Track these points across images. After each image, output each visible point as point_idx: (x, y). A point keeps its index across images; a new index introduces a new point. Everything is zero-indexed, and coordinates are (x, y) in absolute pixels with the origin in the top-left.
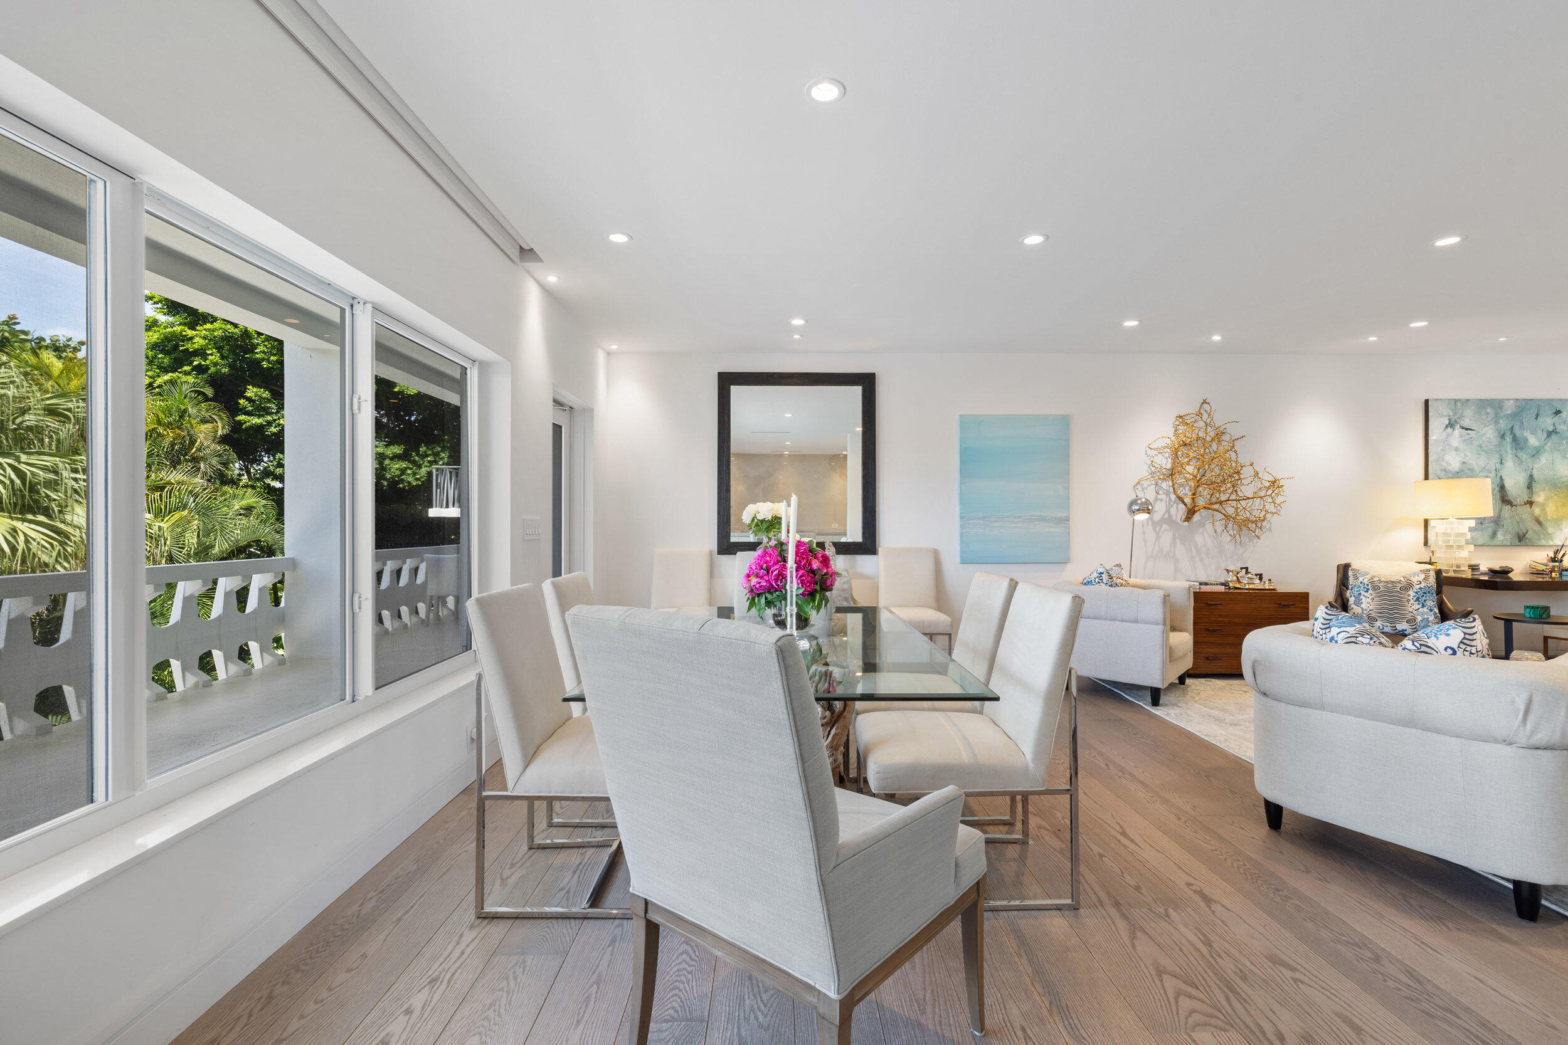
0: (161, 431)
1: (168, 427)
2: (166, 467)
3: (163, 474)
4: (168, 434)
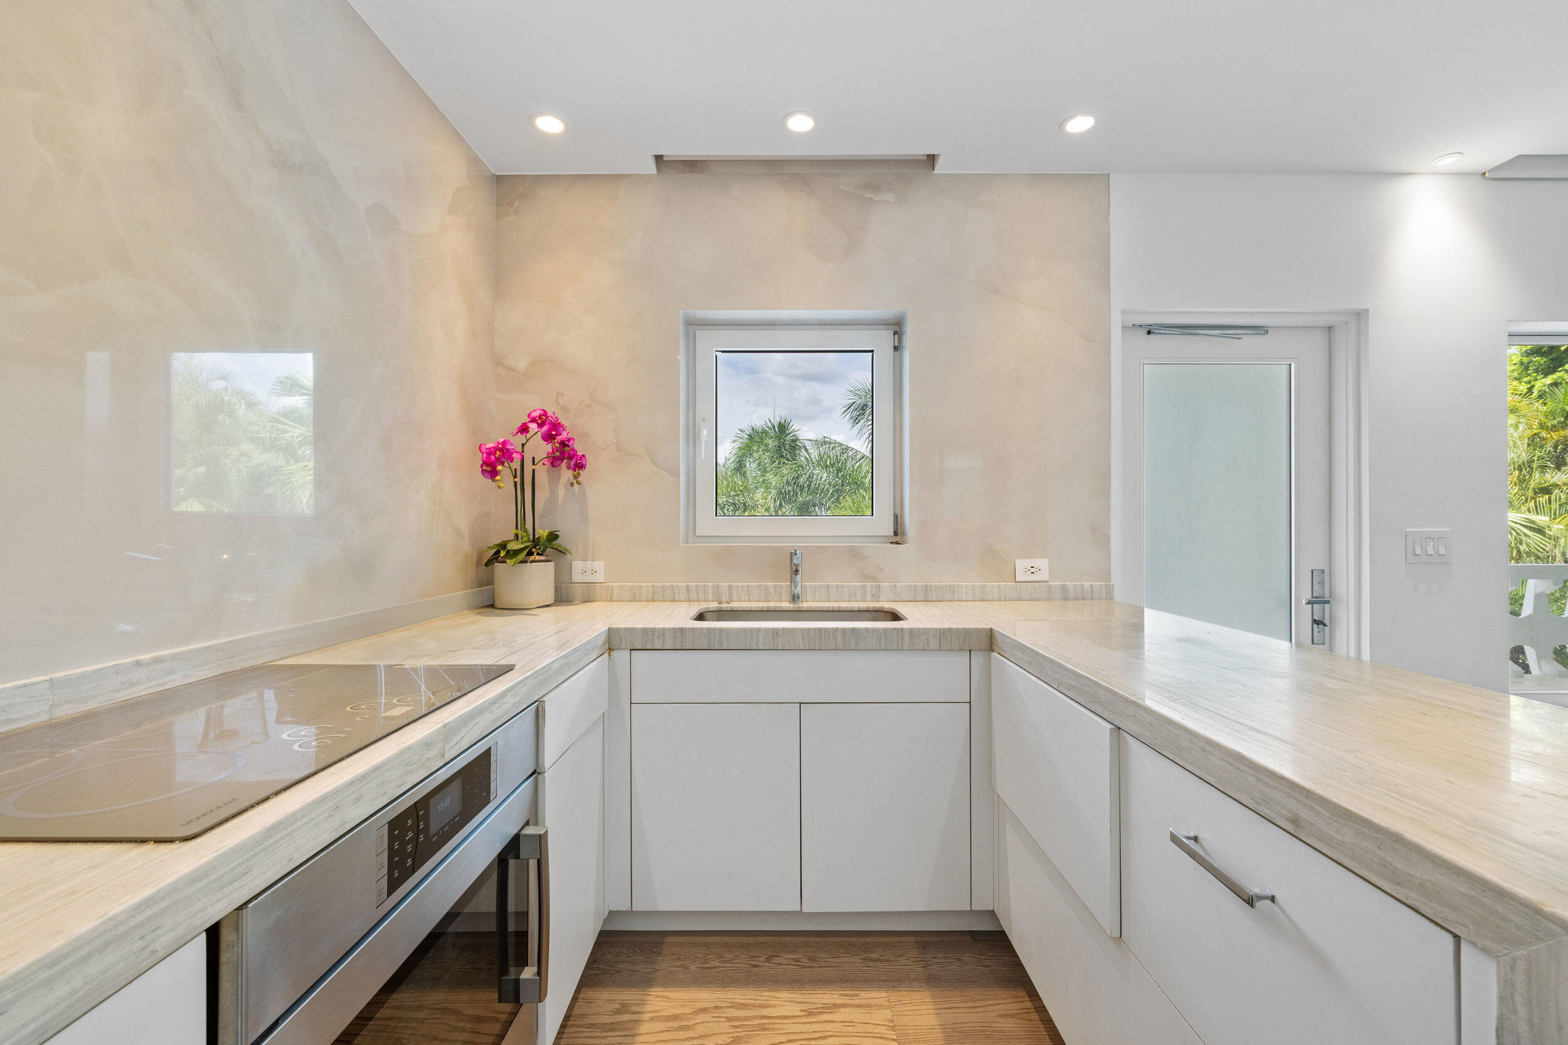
0: (1545, 435)
1: (1552, 430)
2: (1550, 470)
3: (1548, 476)
4: (1552, 437)
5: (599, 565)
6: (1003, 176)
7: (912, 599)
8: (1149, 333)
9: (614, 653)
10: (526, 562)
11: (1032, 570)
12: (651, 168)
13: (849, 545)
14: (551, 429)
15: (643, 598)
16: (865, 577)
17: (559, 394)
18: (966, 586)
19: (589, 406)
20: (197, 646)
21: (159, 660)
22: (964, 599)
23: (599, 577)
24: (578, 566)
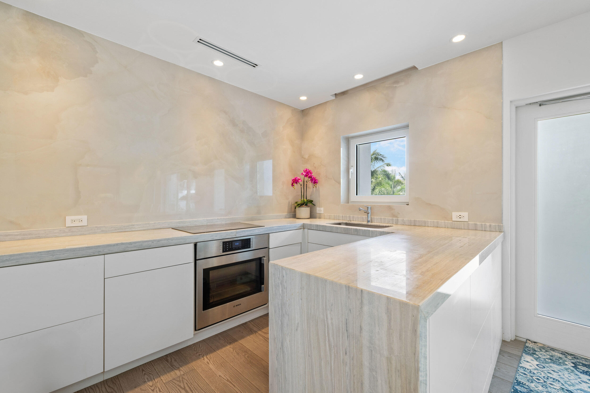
5: (322, 209)
6: (448, 61)
7: (409, 225)
8: (540, 105)
9: (305, 230)
10: (300, 207)
11: (460, 217)
12: (334, 98)
13: (388, 205)
14: (308, 173)
15: (332, 218)
16: (394, 216)
17: (314, 164)
18: (431, 221)
19: (320, 166)
20: (227, 217)
21: (221, 219)
22: (430, 226)
23: (322, 212)
24: (318, 209)
